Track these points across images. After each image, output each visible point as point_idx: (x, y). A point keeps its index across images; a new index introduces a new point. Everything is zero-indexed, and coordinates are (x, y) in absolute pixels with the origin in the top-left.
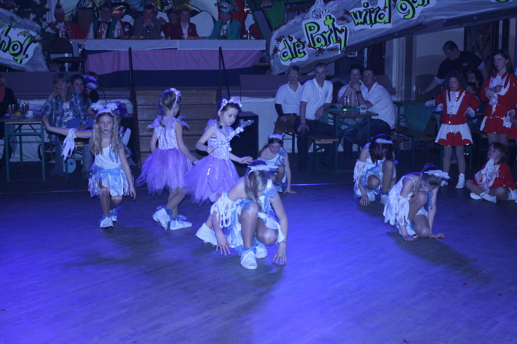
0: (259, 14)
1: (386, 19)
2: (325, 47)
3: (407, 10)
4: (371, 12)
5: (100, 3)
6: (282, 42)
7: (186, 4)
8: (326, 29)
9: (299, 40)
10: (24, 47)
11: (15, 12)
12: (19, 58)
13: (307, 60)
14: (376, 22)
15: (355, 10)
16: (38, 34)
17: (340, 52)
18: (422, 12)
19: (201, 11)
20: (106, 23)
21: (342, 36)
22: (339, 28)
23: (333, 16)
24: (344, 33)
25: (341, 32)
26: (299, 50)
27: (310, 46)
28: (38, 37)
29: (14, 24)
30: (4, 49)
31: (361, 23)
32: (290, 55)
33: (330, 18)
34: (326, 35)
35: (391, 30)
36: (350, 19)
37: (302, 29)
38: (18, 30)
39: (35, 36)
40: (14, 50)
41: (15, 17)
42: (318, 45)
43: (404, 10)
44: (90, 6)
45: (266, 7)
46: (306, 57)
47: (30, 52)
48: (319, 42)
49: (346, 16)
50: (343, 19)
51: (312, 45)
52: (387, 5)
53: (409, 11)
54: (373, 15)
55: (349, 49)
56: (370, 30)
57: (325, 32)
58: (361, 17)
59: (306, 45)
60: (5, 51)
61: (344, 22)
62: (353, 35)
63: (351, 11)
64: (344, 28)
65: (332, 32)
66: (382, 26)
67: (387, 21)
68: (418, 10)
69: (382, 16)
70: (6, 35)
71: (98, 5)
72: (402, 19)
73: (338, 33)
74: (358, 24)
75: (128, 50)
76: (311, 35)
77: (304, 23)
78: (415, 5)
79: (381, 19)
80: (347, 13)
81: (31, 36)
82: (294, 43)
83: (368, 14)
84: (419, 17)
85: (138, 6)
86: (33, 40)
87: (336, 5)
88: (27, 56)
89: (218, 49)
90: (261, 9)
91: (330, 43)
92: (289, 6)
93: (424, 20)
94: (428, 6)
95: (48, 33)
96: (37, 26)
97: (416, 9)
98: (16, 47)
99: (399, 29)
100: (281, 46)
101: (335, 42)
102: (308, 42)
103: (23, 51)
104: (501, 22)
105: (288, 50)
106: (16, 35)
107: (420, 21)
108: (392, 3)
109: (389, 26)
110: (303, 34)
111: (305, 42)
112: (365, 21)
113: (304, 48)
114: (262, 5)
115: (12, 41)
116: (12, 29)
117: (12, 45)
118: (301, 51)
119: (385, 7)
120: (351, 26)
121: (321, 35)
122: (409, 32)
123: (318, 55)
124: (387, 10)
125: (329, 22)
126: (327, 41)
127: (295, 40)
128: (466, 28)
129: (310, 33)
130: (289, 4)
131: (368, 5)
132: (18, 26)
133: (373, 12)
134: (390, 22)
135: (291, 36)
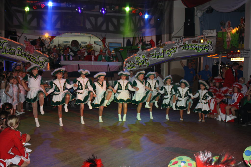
0: (118, 53)
1: (162, 56)
2: (142, 65)
3: (169, 54)
4: (157, 54)
5: (61, 48)
6: (128, 63)
7: (91, 49)
8: (142, 59)
9: (133, 63)
10: (43, 63)
11: (41, 52)
12: (41, 67)
13: (136, 69)
14: (159, 57)
15: (152, 53)
16: (48, 59)
17: (147, 67)
18: (174, 54)
19: (96, 52)
20: (67, 55)
21: (148, 62)
22: (147, 59)
23: (145, 55)
24: (148, 61)
25: (147, 60)
26: (133, 66)
27: (137, 64)
28: (48, 60)
29: (41, 55)
30: (37, 63)
31: (154, 57)
32: (130, 67)
33: (144, 55)
34: (143, 61)
35: (164, 60)
36: (151, 56)
37: (134, 59)
38: (42, 58)
39: (47, 60)
40: (40, 64)
41: (41, 53)
42: (140, 64)
43: (168, 53)
44: (58, 49)
45: (121, 51)
46: (136, 68)
47: (45, 65)
48: (140, 63)
49: (149, 55)
50: (148, 56)
51: (138, 64)
52: (163, 52)
53: (170, 54)
54: (158, 55)
55: (150, 66)
56: (157, 60)
57: (142, 60)
58: (154, 56)
59: (136, 64)
60: (37, 64)
61: (149, 57)
62: (151, 61)
63: (151, 53)
64: (148, 59)
65: (144, 60)
66: (161, 59)
67: (162, 57)
68: (173, 54)
69: (161, 55)
70: (38, 59)
71: (61, 49)
72: (167, 56)
73: (146, 60)
74: (153, 58)
75: (78, 65)
76: (138, 61)
77: (135, 57)
78: (172, 52)
79: (160, 56)
80: (150, 54)
81: (46, 59)
82: (132, 64)
83: (156, 55)
84: (173, 56)
85: (75, 49)
86: (46, 61)
87: (146, 51)
88: (44, 66)
89: (107, 65)
90: (119, 52)
91: (144, 64)
92: (128, 51)
93: (175, 57)
94: (176, 53)
95: (52, 58)
96: (48, 56)
97: (172, 53)
98: (41, 63)
99: (166, 60)
100: (127, 64)
101: (145, 63)
102: (136, 63)
103: (43, 64)
104: (198, 58)
105: (130, 66)
106: (41, 59)
107: (173, 57)
108: (164, 51)
109: (163, 59)
110: (135, 60)
111: (135, 63)
112: (155, 57)
113: (135, 65)
114: (120, 50)
115: (40, 61)
116: (40, 57)
117: (40, 62)
118: (134, 66)
119: (162, 53)
120: (151, 58)
121: (141, 61)
122: (169, 61)
123: (139, 68)
124: (163, 53)
125: (144, 57)
126: (143, 63)
127: (132, 63)
128: (187, 60)
129: (137, 60)
130: (128, 50)
131: (156, 52)
132: (42, 56)
133: (158, 54)
134: (163, 57)
135: (131, 61)
